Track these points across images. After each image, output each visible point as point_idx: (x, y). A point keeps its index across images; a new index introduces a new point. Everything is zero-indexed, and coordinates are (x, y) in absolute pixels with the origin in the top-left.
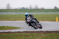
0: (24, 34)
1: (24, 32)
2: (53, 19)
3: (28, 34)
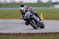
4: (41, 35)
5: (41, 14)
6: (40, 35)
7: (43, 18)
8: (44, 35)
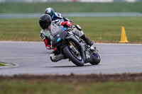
0: (14, 83)
1: (15, 76)
2: (110, 34)
3: (28, 84)
4: (122, 80)
5: (123, 29)
6: (119, 78)
7: (126, 38)
8: (130, 80)
